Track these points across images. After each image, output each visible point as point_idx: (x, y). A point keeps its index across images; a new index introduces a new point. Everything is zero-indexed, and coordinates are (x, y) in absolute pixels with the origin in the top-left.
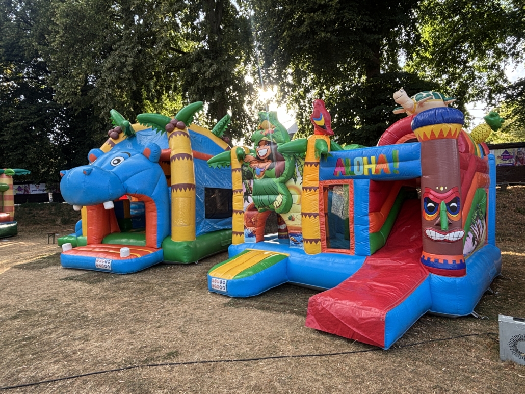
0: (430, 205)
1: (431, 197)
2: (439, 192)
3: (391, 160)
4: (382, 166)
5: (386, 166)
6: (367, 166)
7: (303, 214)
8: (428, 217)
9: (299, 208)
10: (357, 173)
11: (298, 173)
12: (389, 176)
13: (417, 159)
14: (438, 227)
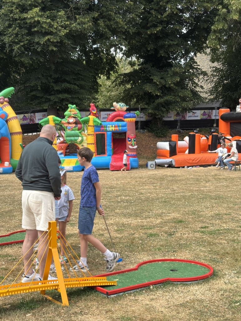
0: (130, 139)
1: (130, 137)
2: (132, 136)
3: (119, 126)
4: (116, 128)
5: (117, 128)
6: (111, 128)
7: (87, 144)
8: (129, 143)
9: (86, 142)
10: (108, 130)
11: (85, 129)
12: (118, 131)
13: (126, 127)
14: (132, 145)
